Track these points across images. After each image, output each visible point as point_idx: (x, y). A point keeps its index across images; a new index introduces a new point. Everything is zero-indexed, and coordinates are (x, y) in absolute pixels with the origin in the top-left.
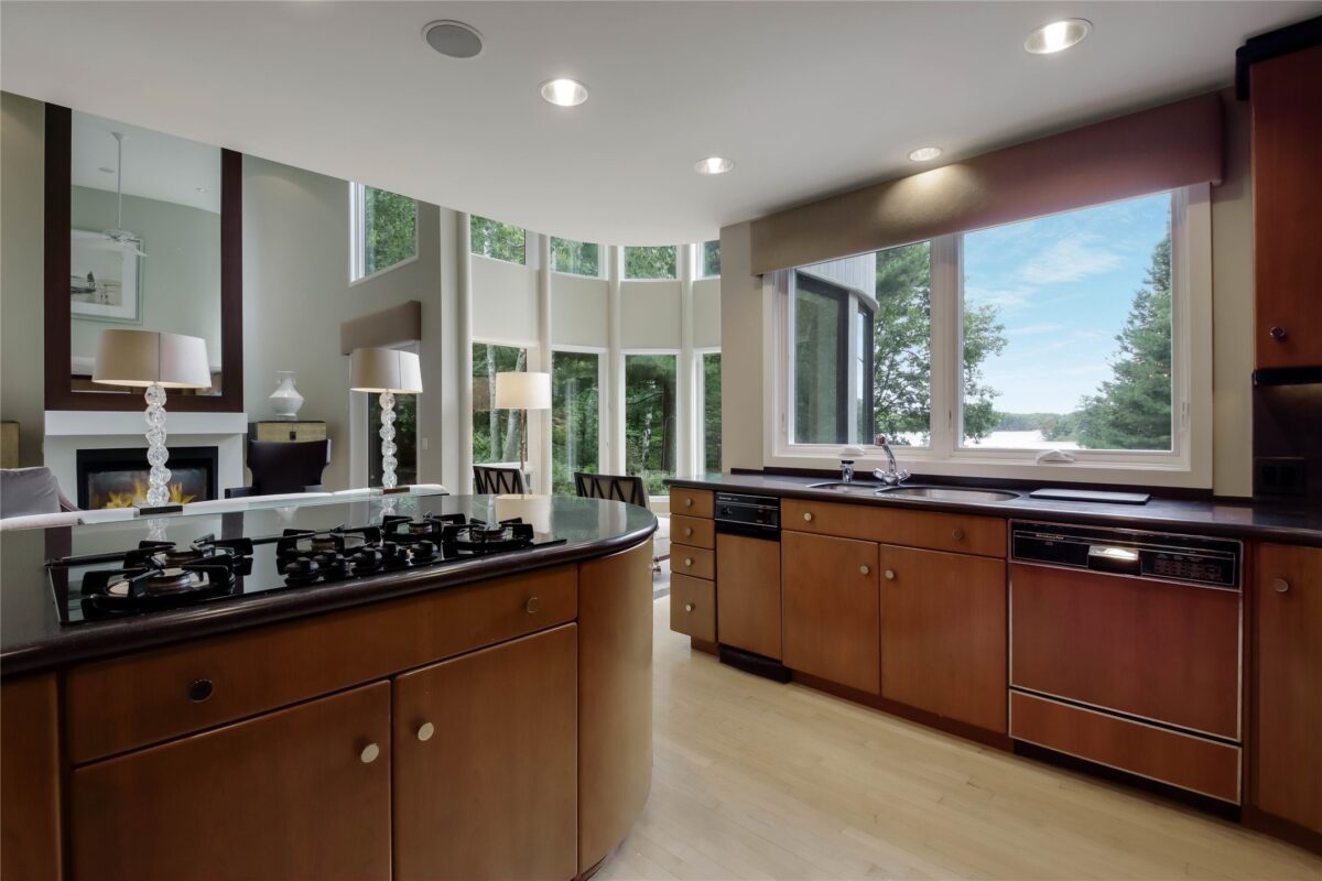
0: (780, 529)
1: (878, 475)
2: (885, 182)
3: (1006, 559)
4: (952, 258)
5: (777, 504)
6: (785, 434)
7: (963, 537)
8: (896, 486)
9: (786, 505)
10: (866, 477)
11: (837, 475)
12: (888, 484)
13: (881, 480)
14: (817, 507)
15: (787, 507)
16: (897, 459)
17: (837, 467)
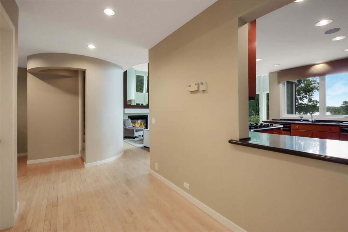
0: (290, 129)
1: (309, 120)
2: (310, 66)
3: (339, 133)
4: (324, 80)
5: (290, 125)
6: (285, 113)
7: (330, 129)
8: (313, 121)
9: (291, 125)
10: (307, 121)
11: (299, 120)
12: (311, 122)
13: (310, 121)
14: (299, 125)
15: (292, 126)
16: (313, 117)
17: (300, 119)
